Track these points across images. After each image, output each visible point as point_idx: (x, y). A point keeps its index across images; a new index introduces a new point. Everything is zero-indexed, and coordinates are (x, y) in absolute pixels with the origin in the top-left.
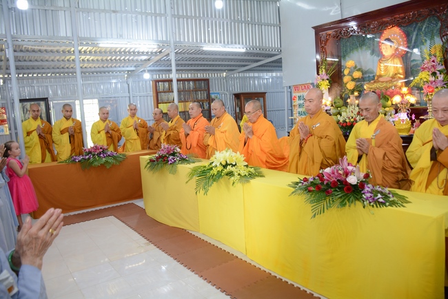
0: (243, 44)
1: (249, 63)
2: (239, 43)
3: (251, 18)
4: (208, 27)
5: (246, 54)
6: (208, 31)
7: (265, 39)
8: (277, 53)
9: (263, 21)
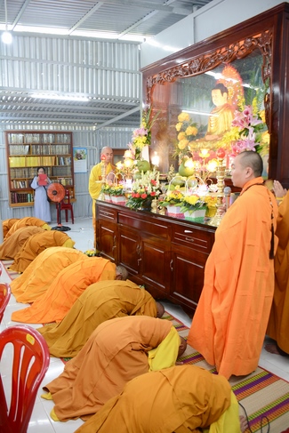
0: (88, 92)
1: (111, 116)
2: (83, 91)
3: (101, 62)
4: (41, 71)
5: (91, 104)
6: (41, 77)
7: (119, 88)
8: (135, 104)
9: (117, 67)
